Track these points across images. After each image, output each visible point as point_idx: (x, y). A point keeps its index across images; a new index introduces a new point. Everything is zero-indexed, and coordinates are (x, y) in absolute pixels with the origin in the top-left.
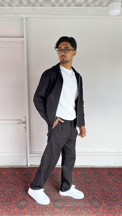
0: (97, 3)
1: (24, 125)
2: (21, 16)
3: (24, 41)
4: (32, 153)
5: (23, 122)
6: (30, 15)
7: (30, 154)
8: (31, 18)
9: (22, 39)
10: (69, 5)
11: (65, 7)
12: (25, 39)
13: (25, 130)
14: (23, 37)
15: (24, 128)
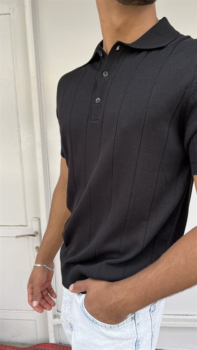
1: (34, 242)
7: (55, 317)
15: (35, 250)
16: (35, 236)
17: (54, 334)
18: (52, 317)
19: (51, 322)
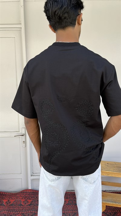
3: (21, 28)
4: (33, 174)
7: (31, 176)
9: (19, 26)
12: (23, 26)
13: (25, 145)
14: (21, 24)
15: (23, 143)
16: (23, 136)
17: (31, 184)
18: (30, 175)
19: (30, 178)
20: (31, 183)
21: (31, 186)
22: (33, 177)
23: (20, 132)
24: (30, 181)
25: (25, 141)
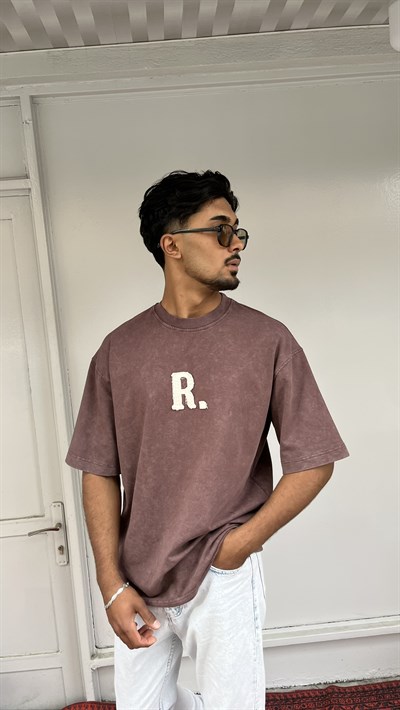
0: (323, 12)
1: (56, 539)
2: (11, 90)
3: (30, 189)
4: (100, 651)
5: (54, 526)
6: (49, 84)
8: (54, 96)
9: (21, 184)
10: (205, 32)
11: (189, 41)
12: (33, 182)
13: (66, 560)
14: (27, 177)
15: (57, 551)
16: (57, 530)
17: (94, 685)
18: (88, 656)
19: (88, 665)
20: (93, 681)
21: (95, 688)
22: (98, 662)
23: (47, 516)
24: (91, 674)
25: (64, 545)
